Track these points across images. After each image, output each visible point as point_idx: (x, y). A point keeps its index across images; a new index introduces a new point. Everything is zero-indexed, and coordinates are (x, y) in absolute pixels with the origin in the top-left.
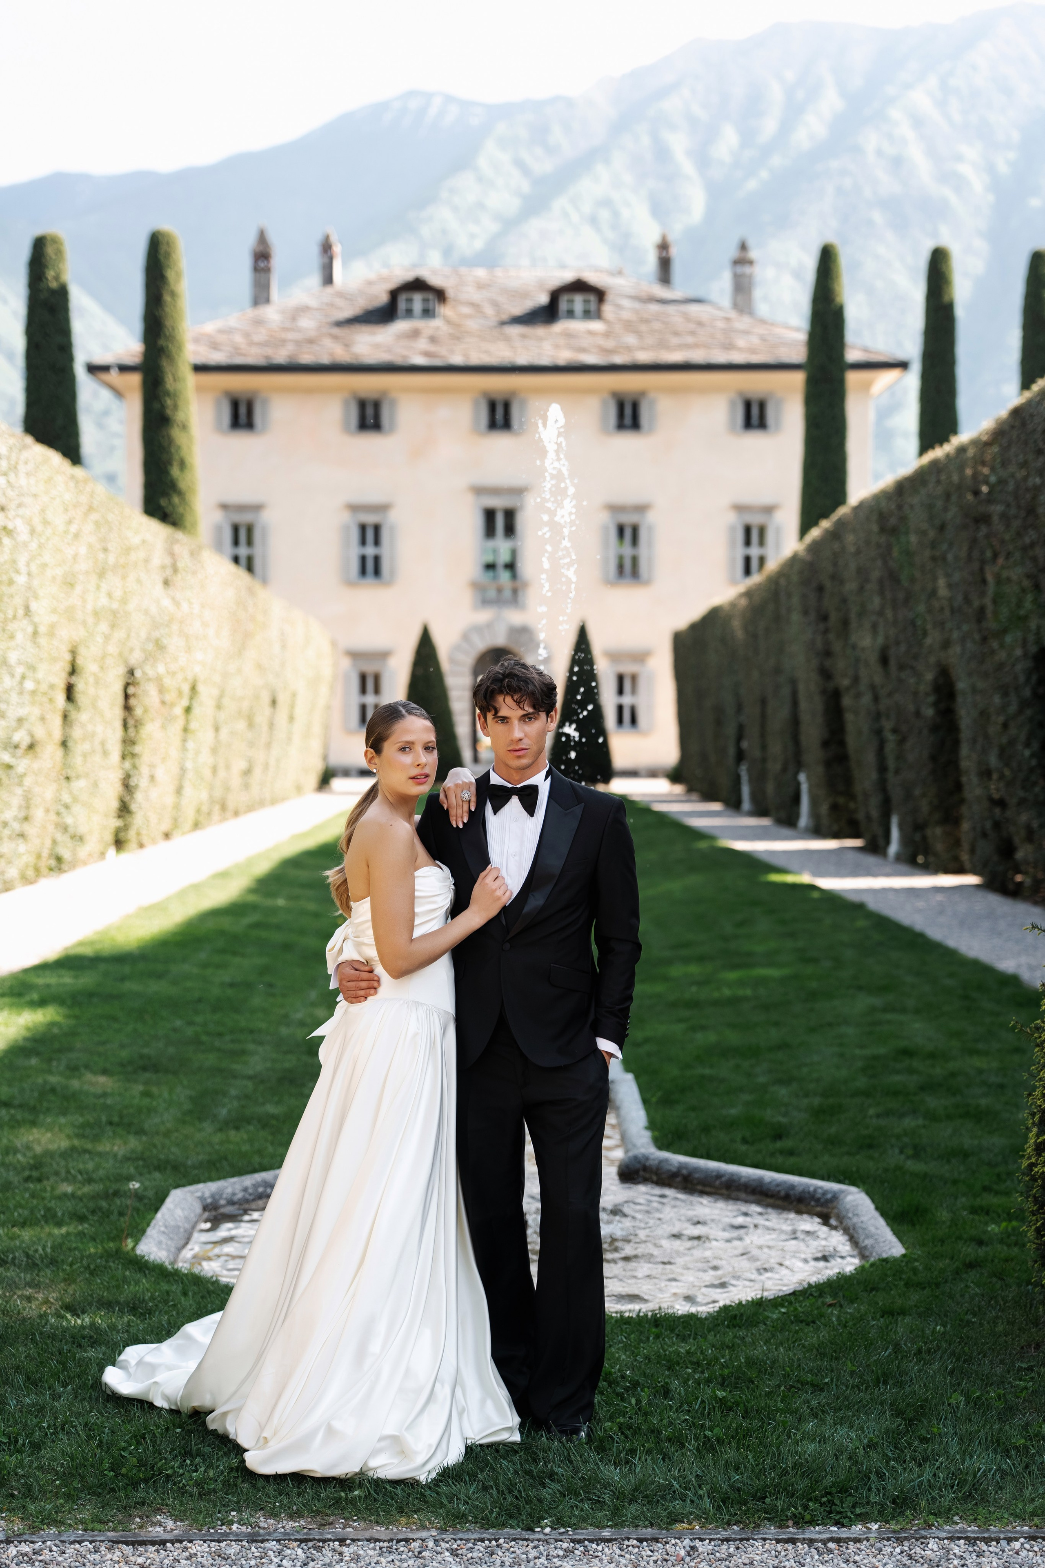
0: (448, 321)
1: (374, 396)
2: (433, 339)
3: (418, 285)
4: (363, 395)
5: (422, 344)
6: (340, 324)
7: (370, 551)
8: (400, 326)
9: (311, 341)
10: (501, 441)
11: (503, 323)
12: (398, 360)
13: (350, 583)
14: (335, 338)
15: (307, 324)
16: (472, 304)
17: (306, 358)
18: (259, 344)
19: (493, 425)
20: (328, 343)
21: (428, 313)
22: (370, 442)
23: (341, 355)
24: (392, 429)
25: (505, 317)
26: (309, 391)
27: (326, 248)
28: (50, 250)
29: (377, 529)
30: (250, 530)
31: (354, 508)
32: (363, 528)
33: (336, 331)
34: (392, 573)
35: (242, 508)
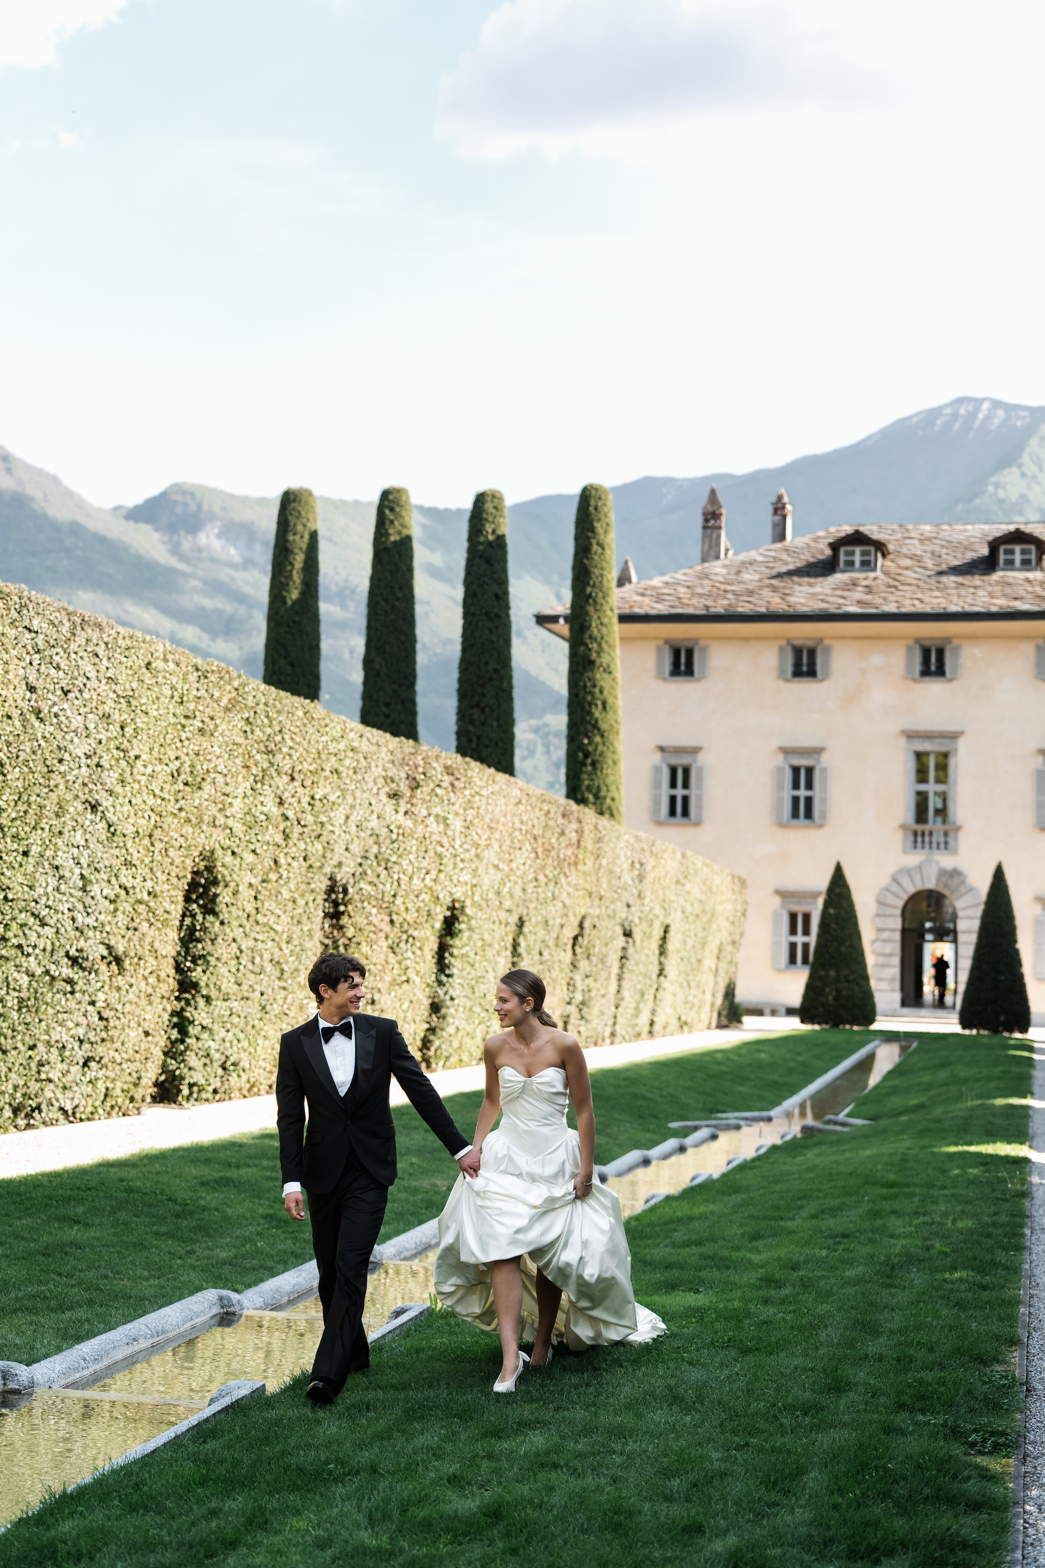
0: (886, 573)
1: (810, 643)
2: (869, 590)
3: (858, 538)
4: (797, 643)
5: (858, 594)
6: (779, 576)
7: (802, 793)
8: (839, 577)
9: (751, 593)
10: (935, 688)
11: (941, 573)
12: (833, 610)
13: (782, 825)
14: (774, 589)
15: (750, 577)
16: (912, 557)
17: (744, 608)
18: (701, 595)
19: (926, 672)
20: (767, 593)
21: (867, 565)
22: (805, 688)
23: (777, 604)
24: (826, 677)
25: (944, 567)
26: (746, 639)
27: (779, 508)
28: (489, 506)
29: (810, 771)
30: (686, 771)
31: (786, 751)
32: (796, 770)
33: (775, 582)
34: (824, 817)
35: (679, 751)
